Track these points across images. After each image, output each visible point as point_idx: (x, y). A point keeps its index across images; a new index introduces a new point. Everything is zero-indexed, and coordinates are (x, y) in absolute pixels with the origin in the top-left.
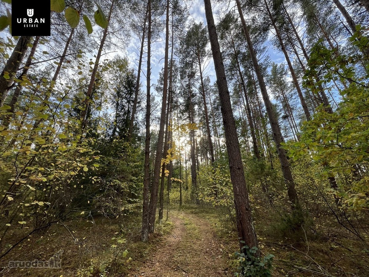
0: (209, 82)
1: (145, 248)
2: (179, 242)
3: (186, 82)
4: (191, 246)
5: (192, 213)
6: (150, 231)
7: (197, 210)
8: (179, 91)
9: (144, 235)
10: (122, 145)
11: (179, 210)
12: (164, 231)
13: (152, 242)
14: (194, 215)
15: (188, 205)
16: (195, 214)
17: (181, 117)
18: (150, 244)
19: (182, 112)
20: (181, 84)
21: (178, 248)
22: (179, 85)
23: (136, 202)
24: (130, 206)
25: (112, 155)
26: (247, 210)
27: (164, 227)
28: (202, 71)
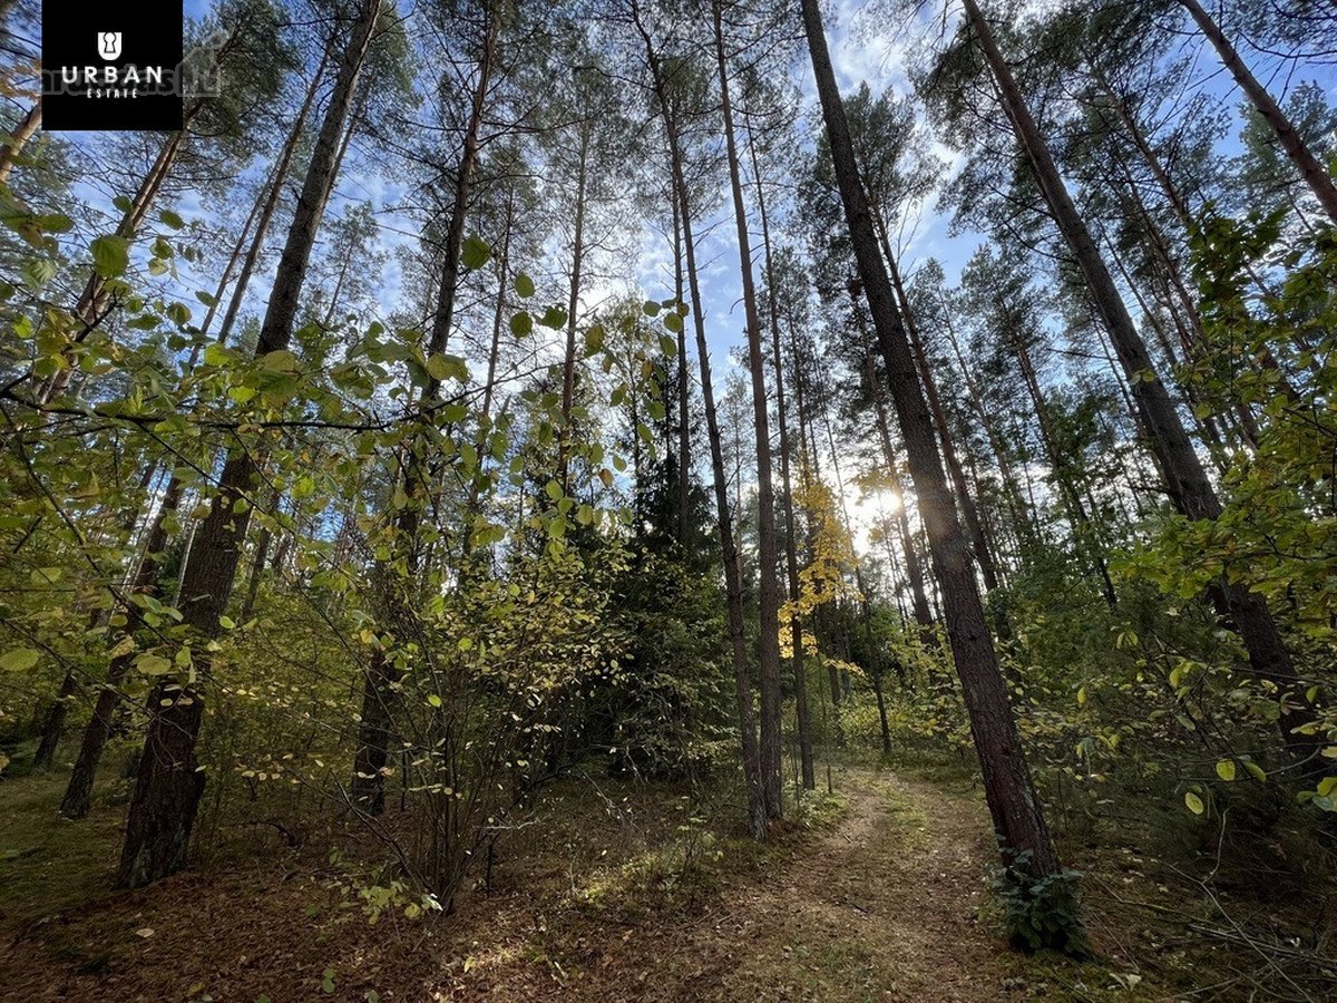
0: (941, 277)
1: (761, 853)
2: (859, 849)
3: (846, 307)
4: (892, 862)
5: (926, 778)
6: (772, 813)
7: (946, 771)
8: (824, 344)
9: (757, 822)
10: (666, 574)
11: (879, 769)
12: (815, 821)
13: (780, 841)
14: (930, 787)
15: (912, 752)
16: (935, 782)
17: (848, 431)
18: (774, 845)
19: (851, 411)
20: (828, 318)
21: (852, 863)
22: (821, 325)
23: (727, 735)
24: (713, 746)
25: (644, 605)
26: (1006, 752)
27: (816, 809)
28: (895, 256)
